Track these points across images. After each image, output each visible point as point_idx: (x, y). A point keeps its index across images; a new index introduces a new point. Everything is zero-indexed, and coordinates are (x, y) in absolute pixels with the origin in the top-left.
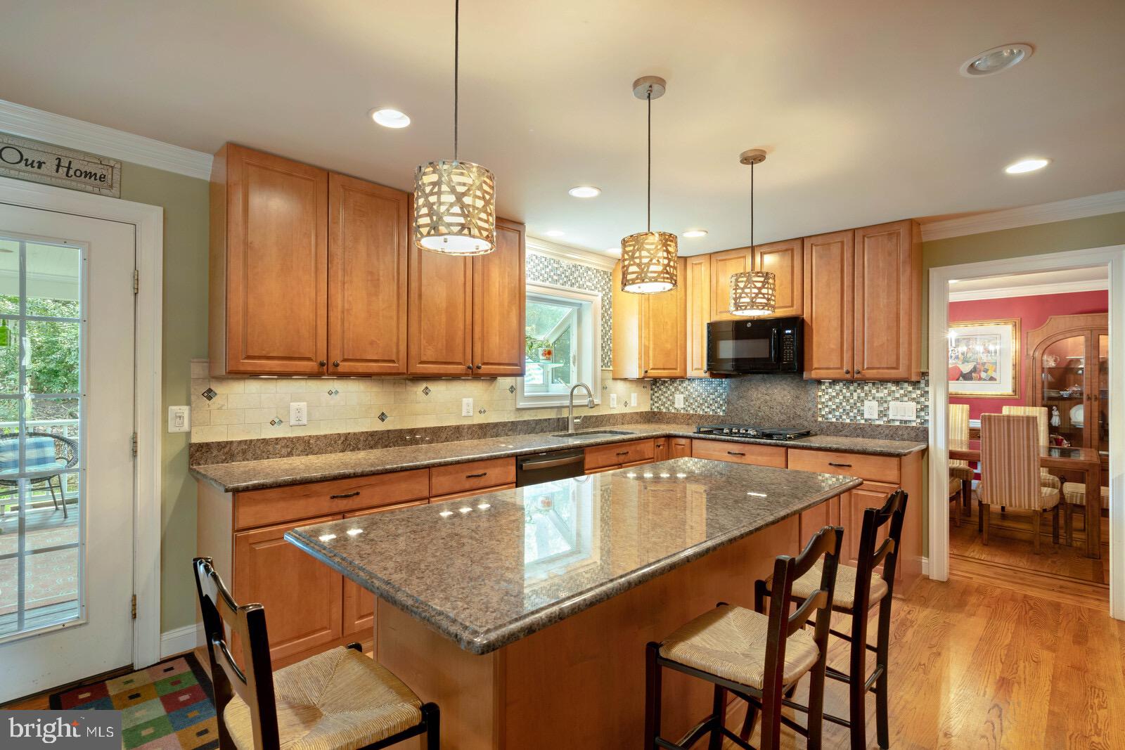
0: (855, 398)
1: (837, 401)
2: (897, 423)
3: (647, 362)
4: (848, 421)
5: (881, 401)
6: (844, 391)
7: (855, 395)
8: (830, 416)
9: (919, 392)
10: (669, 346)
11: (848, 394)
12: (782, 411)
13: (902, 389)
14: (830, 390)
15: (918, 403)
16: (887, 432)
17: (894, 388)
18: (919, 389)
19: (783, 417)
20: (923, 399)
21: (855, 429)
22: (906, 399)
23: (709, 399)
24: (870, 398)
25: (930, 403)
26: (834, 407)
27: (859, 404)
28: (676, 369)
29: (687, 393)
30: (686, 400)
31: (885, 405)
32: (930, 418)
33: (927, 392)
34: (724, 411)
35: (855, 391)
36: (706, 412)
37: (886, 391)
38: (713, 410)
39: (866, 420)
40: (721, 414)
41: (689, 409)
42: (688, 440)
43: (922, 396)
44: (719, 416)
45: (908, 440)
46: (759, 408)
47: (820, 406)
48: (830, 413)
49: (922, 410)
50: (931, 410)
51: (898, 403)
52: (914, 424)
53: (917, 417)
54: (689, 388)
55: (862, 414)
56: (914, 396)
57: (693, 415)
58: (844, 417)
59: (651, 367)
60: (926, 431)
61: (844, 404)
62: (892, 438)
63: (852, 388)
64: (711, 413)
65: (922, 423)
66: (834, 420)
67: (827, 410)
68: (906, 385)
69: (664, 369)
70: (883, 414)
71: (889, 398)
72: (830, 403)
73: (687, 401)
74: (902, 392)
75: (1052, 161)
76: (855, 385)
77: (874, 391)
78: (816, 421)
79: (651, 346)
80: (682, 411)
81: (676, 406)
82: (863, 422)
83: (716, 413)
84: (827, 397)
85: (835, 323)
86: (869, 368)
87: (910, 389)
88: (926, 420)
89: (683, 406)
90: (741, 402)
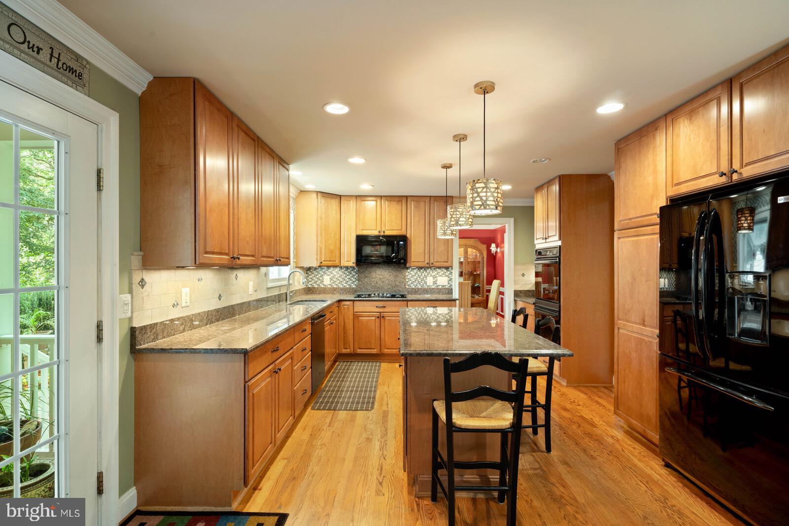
0: (423, 276)
1: (415, 277)
2: (440, 287)
3: (321, 258)
4: (420, 287)
5: (434, 277)
6: (418, 272)
7: (423, 274)
8: (412, 285)
9: (449, 272)
10: (332, 247)
11: (420, 274)
14: (412, 272)
15: (448, 277)
16: (437, 291)
17: (439, 271)
19: (389, 287)
20: (450, 276)
21: (424, 290)
22: (444, 276)
23: (346, 278)
24: (429, 276)
25: (453, 277)
26: (414, 280)
27: (425, 279)
28: (335, 261)
29: (332, 275)
30: (331, 279)
31: (436, 279)
32: (453, 284)
33: (452, 272)
34: (355, 285)
35: (423, 272)
36: (344, 286)
37: (436, 272)
38: (349, 285)
39: (428, 286)
41: (333, 285)
42: (352, 302)
43: (450, 274)
44: (353, 288)
45: (445, 293)
46: (377, 282)
47: (407, 280)
48: (412, 283)
49: (450, 280)
50: (453, 280)
51: (441, 277)
52: (447, 287)
53: (448, 283)
54: (333, 272)
55: (426, 284)
56: (447, 274)
57: (336, 288)
58: (418, 285)
59: (323, 260)
60: (452, 289)
61: (418, 279)
62: (439, 293)
63: (421, 271)
64: (348, 286)
65: (450, 286)
66: (414, 287)
67: (410, 282)
68: (444, 269)
69: (330, 261)
70: (435, 283)
71: (437, 276)
72: (412, 279)
73: (332, 280)
74: (442, 272)
76: (423, 269)
77: (431, 272)
78: (406, 288)
79: (323, 247)
80: (329, 286)
81: (325, 283)
82: (426, 287)
84: (410, 275)
85: (422, 240)
86: (436, 262)
87: (446, 271)
88: (452, 285)
89: (329, 283)
90: (366, 280)
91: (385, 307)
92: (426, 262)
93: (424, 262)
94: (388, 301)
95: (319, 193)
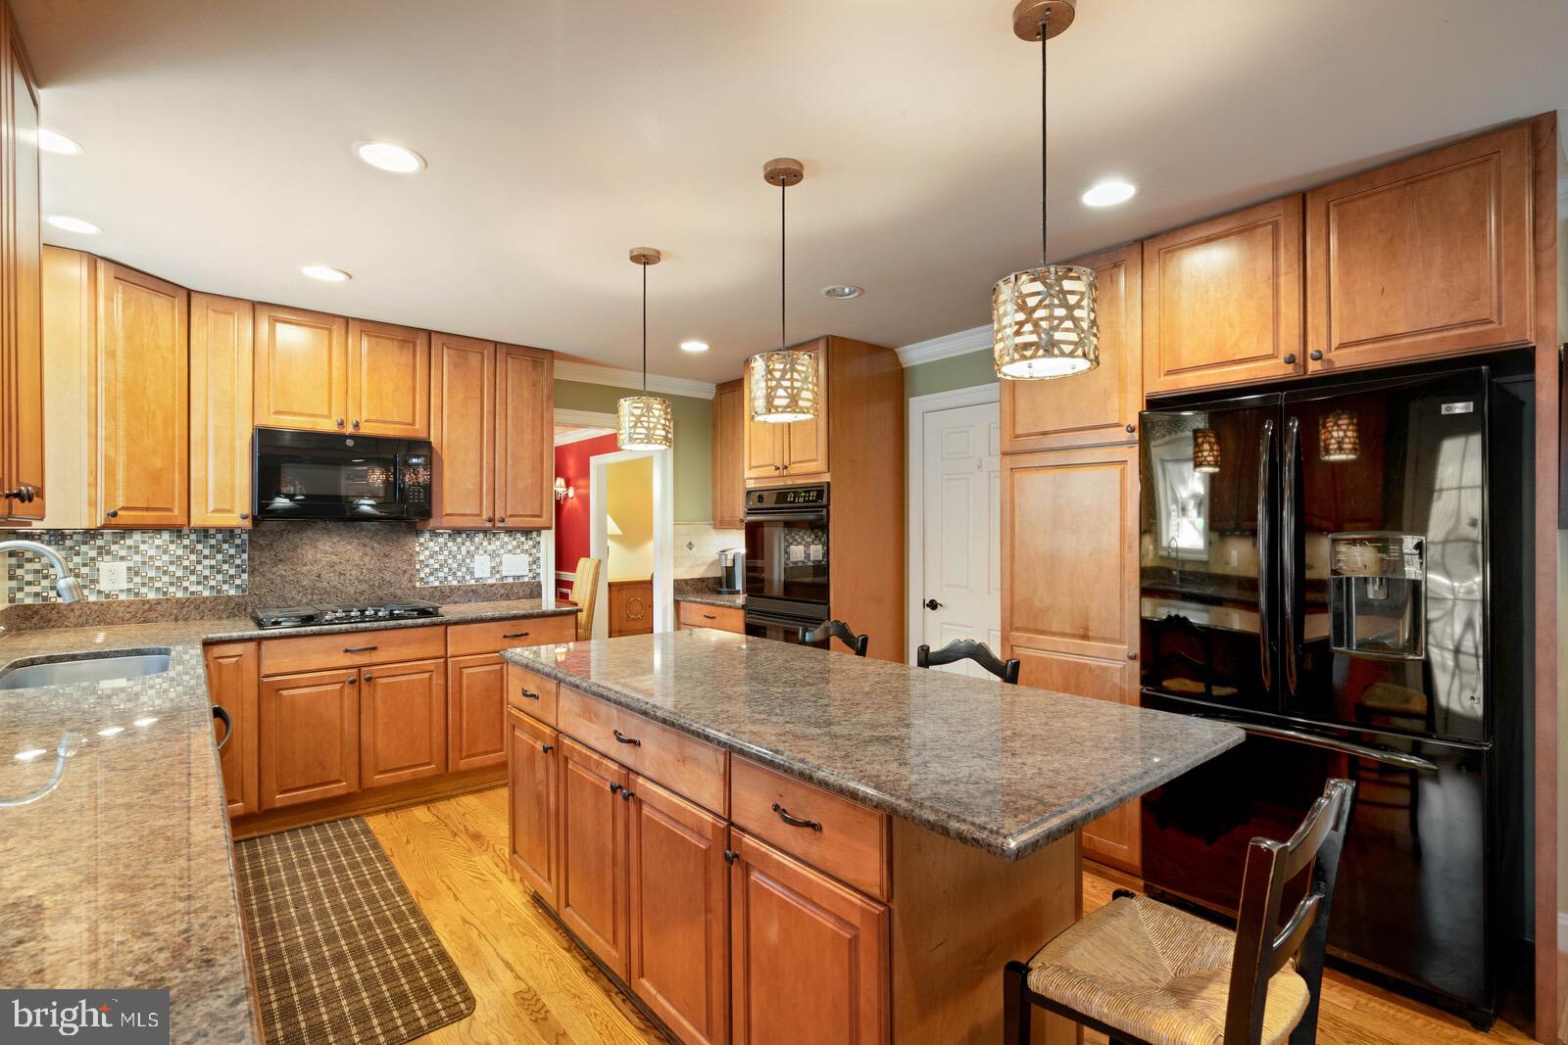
0: (464, 552)
1: (441, 557)
2: (510, 580)
3: (110, 496)
4: (455, 583)
5: (493, 555)
6: (450, 544)
7: (464, 549)
8: (432, 579)
9: (531, 543)
10: (157, 463)
11: (455, 548)
12: (361, 577)
13: (515, 539)
14: (431, 544)
15: (531, 555)
16: (502, 591)
17: (506, 539)
18: (531, 539)
20: (534, 551)
21: (466, 592)
22: (519, 551)
23: (199, 567)
24: (481, 552)
25: (541, 555)
26: (437, 566)
27: (468, 561)
28: (170, 510)
29: (138, 558)
30: (132, 572)
31: (498, 560)
32: (541, 571)
33: (539, 543)
34: (238, 586)
35: (463, 544)
36: (192, 593)
37: (498, 543)
38: (212, 587)
39: (477, 580)
40: (232, 592)
41: (144, 590)
42: (252, 646)
43: (534, 547)
44: (230, 598)
45: (523, 598)
46: (319, 576)
47: (418, 567)
48: (431, 574)
49: (534, 562)
50: (542, 562)
51: (510, 556)
52: (526, 579)
53: (530, 570)
54: (143, 547)
55: (472, 573)
56: (526, 547)
57: (158, 602)
58: (450, 578)
59: (121, 504)
60: (539, 585)
61: (450, 561)
62: (507, 597)
63: (459, 540)
64: (206, 593)
65: (534, 578)
66: (437, 584)
67: (427, 570)
68: (519, 535)
69: (147, 509)
70: (495, 570)
71: (502, 551)
72: (431, 561)
73: (137, 574)
74: (515, 543)
75: (711, 346)
76: (464, 535)
77: (485, 543)
78: (414, 587)
79: (121, 460)
80: (123, 597)
81: (104, 586)
82: (473, 582)
83: (219, 591)
84: (427, 553)
86: (511, 516)
87: (523, 539)
88: (538, 574)
89: (125, 586)
90: (281, 569)
91: (374, 648)
92: (484, 517)
93: (480, 515)
94: (386, 629)
95: (101, 264)
